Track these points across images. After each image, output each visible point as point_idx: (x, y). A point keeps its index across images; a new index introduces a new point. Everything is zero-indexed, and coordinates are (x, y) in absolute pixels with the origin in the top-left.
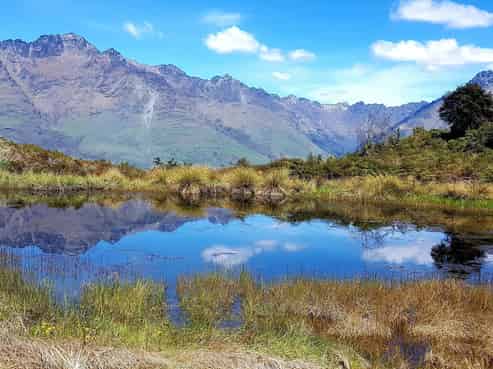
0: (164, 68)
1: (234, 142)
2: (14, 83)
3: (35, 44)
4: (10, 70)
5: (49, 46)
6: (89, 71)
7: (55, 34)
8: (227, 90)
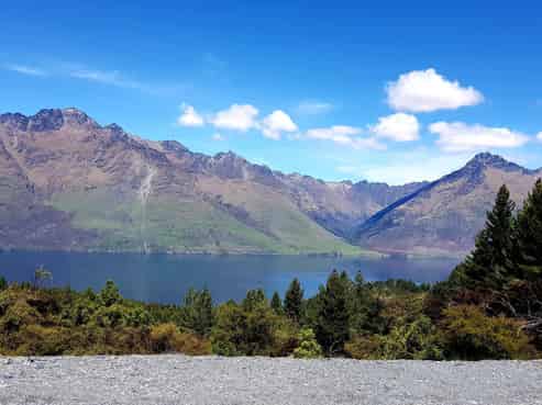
0: (167, 144)
1: (232, 218)
2: (9, 157)
3: (35, 118)
4: (7, 144)
5: (49, 120)
6: (87, 145)
7: (55, 108)
8: (229, 166)
